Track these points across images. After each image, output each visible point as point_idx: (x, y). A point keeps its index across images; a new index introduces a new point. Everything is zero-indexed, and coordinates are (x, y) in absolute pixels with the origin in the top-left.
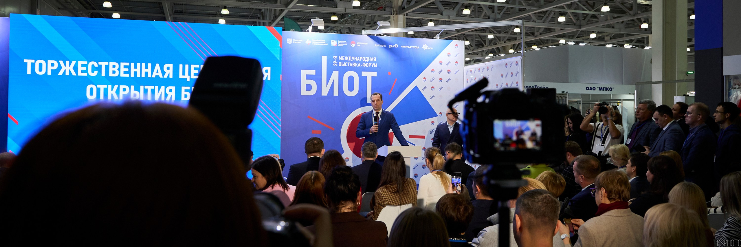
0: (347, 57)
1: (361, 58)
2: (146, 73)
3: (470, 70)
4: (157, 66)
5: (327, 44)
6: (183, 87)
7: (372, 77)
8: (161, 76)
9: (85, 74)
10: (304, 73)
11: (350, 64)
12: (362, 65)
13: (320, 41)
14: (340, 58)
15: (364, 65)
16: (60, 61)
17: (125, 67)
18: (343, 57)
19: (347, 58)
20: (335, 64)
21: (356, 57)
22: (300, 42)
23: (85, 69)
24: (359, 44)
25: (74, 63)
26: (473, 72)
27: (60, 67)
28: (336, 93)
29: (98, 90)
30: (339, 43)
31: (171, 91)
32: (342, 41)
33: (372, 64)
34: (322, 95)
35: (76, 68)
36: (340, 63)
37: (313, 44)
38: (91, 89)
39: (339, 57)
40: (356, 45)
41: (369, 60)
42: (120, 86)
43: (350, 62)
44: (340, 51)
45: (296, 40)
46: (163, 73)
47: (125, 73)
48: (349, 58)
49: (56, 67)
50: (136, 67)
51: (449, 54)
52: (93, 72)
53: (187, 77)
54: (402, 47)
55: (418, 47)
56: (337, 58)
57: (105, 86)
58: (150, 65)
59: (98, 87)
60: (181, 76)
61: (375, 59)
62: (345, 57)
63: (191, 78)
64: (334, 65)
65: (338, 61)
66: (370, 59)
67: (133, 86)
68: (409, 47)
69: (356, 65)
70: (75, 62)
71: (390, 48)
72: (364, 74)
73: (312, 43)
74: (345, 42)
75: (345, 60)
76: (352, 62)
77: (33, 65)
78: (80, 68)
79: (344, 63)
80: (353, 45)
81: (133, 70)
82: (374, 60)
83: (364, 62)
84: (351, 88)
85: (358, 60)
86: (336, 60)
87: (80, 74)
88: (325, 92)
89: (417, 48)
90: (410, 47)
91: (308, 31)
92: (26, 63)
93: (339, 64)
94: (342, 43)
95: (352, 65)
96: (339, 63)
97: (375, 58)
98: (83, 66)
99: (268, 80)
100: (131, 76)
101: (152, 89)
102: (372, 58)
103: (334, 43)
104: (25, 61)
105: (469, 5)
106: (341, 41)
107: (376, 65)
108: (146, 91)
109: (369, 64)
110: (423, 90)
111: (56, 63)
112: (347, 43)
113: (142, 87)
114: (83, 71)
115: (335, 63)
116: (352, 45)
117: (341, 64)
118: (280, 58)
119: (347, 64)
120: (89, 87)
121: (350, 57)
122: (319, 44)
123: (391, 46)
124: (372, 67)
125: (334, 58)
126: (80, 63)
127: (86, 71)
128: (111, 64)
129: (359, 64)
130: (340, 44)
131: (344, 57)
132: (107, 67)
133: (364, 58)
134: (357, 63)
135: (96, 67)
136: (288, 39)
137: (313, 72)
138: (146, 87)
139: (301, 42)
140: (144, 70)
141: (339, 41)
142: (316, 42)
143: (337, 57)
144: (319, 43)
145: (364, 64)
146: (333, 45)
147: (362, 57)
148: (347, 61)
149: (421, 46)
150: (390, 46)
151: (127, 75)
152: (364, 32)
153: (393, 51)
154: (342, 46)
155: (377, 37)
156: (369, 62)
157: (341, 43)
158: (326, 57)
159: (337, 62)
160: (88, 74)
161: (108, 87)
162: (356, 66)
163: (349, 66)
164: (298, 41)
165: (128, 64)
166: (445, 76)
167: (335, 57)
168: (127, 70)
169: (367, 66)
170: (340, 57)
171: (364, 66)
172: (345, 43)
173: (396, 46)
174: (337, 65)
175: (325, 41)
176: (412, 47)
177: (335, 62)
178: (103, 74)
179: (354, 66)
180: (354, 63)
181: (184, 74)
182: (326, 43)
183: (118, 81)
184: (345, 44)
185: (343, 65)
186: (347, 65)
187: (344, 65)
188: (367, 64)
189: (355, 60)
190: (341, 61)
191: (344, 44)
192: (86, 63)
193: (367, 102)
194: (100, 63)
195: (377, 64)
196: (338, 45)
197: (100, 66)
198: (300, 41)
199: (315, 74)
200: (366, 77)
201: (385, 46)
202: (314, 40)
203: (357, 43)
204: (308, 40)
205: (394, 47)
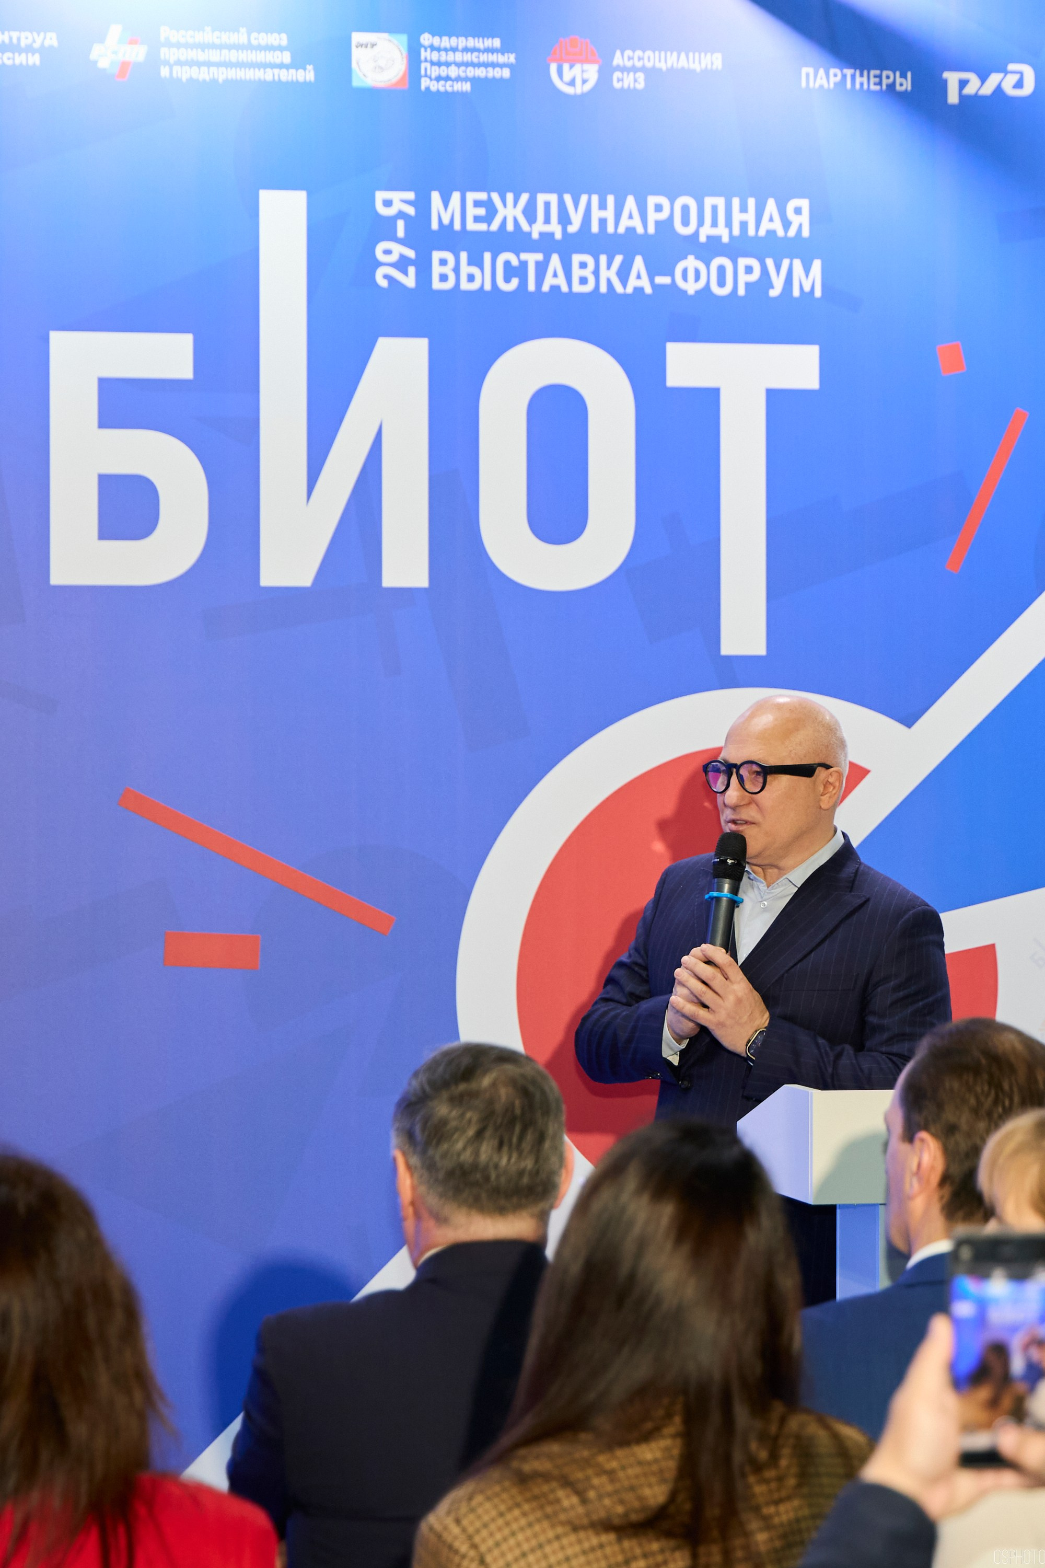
0: (510, 197)
1: (659, 208)
5: (308, 75)
7: (775, 398)
10: (79, 362)
11: (541, 269)
12: (666, 280)
13: (241, 37)
14: (442, 211)
15: (691, 276)
18: (471, 196)
19: (510, 211)
20: (397, 274)
21: (611, 199)
22: (29, 49)
24: (634, 69)
28: (405, 563)
30: (435, 56)
32: (462, 42)
33: (770, 263)
34: (264, 579)
36: (443, 262)
39: (436, 197)
40: (606, 72)
41: (744, 225)
43: (546, 244)
44: (446, 142)
48: (532, 204)
56: (411, 211)
61: (805, 219)
62: (495, 197)
64: (383, 283)
65: (424, 238)
66: (750, 217)
69: (609, 274)
71: (953, 98)
72: (686, 365)
73: (153, 62)
74: (497, 43)
75: (495, 226)
76: (566, 248)
79: (487, 256)
82: (787, 224)
83: (692, 245)
84: (557, 511)
85: (624, 223)
86: (401, 233)
88: (290, 553)
93: (437, 270)
94: (459, 57)
95: (561, 281)
96: (436, 256)
97: (804, 204)
102: (771, 206)
103: (378, 60)
106: (454, 41)
107: (810, 280)
109: (743, 262)
112: (511, 58)
115: (394, 258)
116: (567, 76)
119: (510, 272)
121: (541, 198)
122: (232, 74)
123: (963, 84)
124: (774, 293)
125: (382, 210)
129: (639, 263)
130: (443, 71)
131: (483, 196)
133: (685, 209)
134: (618, 259)
137: (166, 356)
139: (42, 50)
141: (426, 39)
142: (202, 56)
143: (411, 196)
144: (228, 65)
145: (691, 263)
146: (373, 83)
147: (664, 201)
148: (518, 241)
150: (952, 78)
153: (984, 139)
154: (458, 87)
156: (735, 249)
157: (451, 57)
158: (300, 197)
159: (411, 254)
162: (603, 289)
163: (531, 287)
164: (20, 49)
167: (394, 202)
169: (721, 283)
170: (446, 202)
171: (691, 287)
172: (493, 58)
173: (1019, 85)
174: (409, 280)
175: (283, 39)
177: (389, 252)
179: (589, 288)
180: (589, 260)
182: (296, 64)
184: (491, 72)
185: (471, 278)
186: (515, 282)
188: (721, 270)
189: (595, 228)
190: (450, 239)
191: (481, 72)
193: (728, 648)
195: (817, 265)
196: (425, 83)
198: (39, 40)
199: (186, 371)
200: (714, 394)
201: (905, 84)
202: (175, 36)
203: (618, 60)
204: (115, 32)
205: (999, 89)
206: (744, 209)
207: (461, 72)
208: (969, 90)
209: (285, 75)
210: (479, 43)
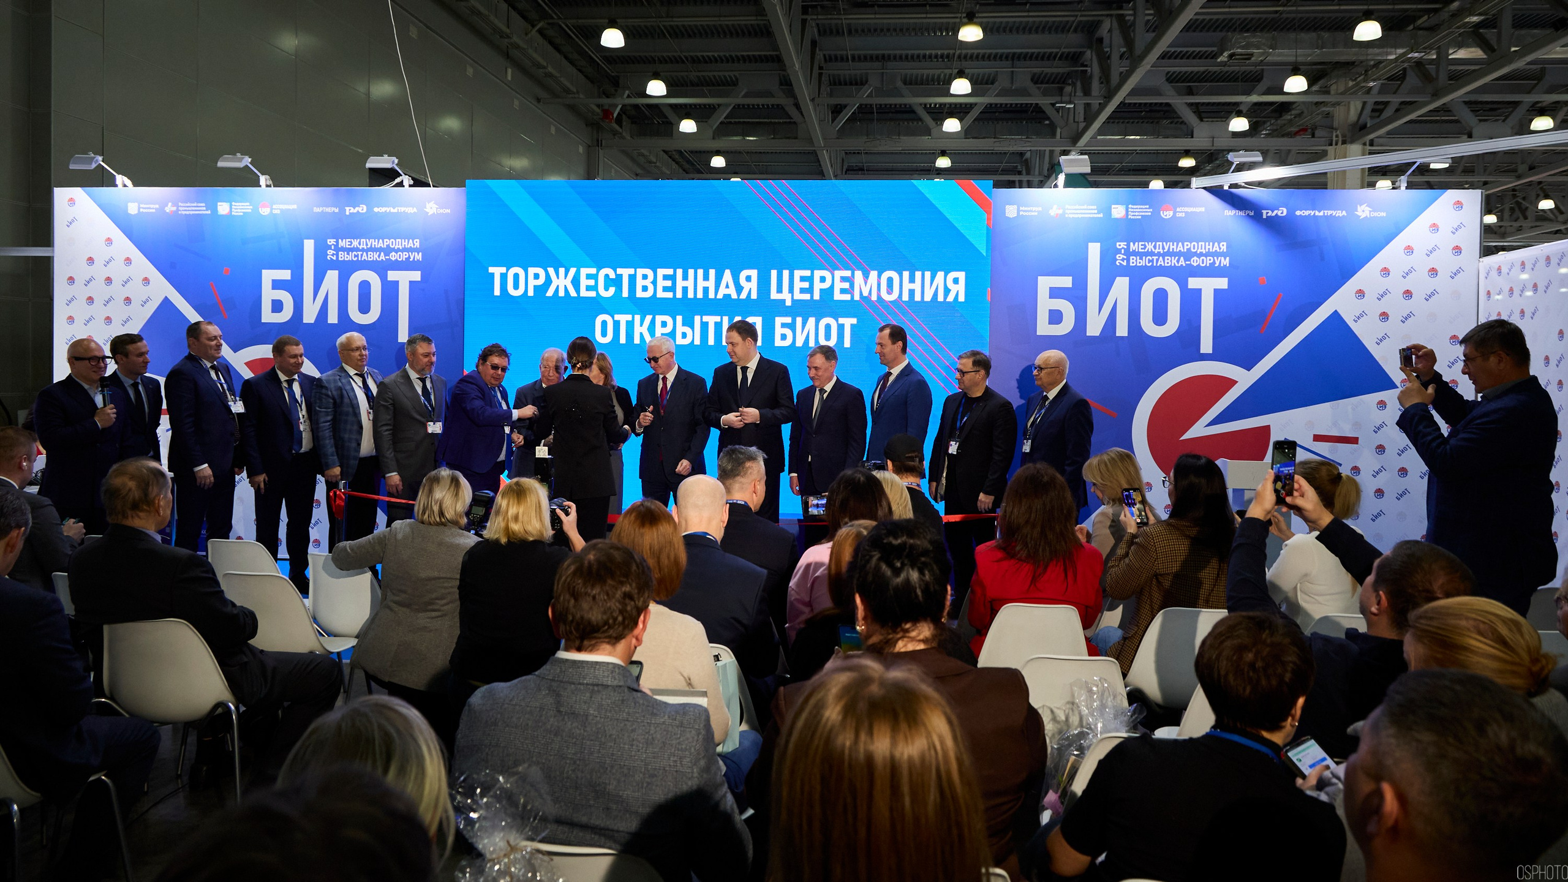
0: (1150, 243)
1: (1187, 245)
2: (706, 290)
3: (1497, 267)
4: (727, 275)
5: (1101, 215)
6: (777, 319)
7: (1216, 291)
8: (734, 296)
9: (593, 294)
10: (1045, 283)
11: (1157, 260)
12: (1189, 263)
13: (1085, 207)
14: (1133, 247)
15: (1195, 261)
16: (548, 269)
17: (666, 277)
18: (1140, 243)
19: (1150, 247)
20: (1122, 262)
21: (1175, 243)
22: (1035, 211)
23: (592, 282)
24: (1183, 213)
25: (573, 271)
26: (1504, 270)
27: (548, 281)
28: (1122, 330)
29: (617, 324)
30: (1132, 210)
32: (1139, 207)
33: (1215, 258)
34: (1088, 334)
35: (576, 282)
36: (1133, 259)
37: (1067, 216)
38: (604, 323)
39: (1132, 244)
40: (1175, 213)
41: (1209, 249)
42: (657, 316)
43: (1159, 254)
44: (1135, 230)
45: (1026, 209)
46: (739, 289)
47: (665, 289)
48: (1155, 245)
49: (541, 281)
50: (685, 277)
51: (1435, 227)
52: (606, 289)
53: (786, 296)
54: (1298, 213)
55: (1344, 213)
56: (1125, 247)
57: (629, 317)
58: (712, 272)
59: (615, 319)
60: (774, 295)
61: (1225, 247)
62: (1147, 243)
63: (795, 298)
64: (1118, 264)
65: (1129, 253)
66: (1211, 247)
67: (681, 317)
68: (1317, 213)
69: (1174, 261)
70: (575, 269)
71: (1264, 217)
72: (1193, 283)
73: (1064, 213)
74: (1148, 207)
75: (1146, 250)
76: (1164, 255)
77: (504, 277)
78: (584, 282)
79: (1144, 258)
80: (1167, 214)
81: (680, 284)
82: (1220, 249)
83: (1195, 254)
84: (1160, 318)
85: (1179, 249)
86: (1123, 252)
87: (584, 293)
88: (1094, 328)
89: (1339, 213)
90: (1321, 214)
91: (1056, 186)
92: (493, 274)
93: (1131, 261)
94: (1138, 210)
96: (1131, 257)
97: (1225, 244)
98: (589, 277)
99: (959, 300)
100: (677, 297)
101: (716, 323)
102: (1216, 244)
103: (1118, 212)
104: (491, 270)
105: (1554, 105)
106: (1137, 206)
107: (1226, 262)
108: (704, 326)
109: (1208, 258)
110: (1356, 321)
111: (540, 271)
112: (1151, 210)
113: (697, 319)
114: (588, 288)
117: (1134, 261)
118: (987, 251)
119: (1149, 261)
120: (599, 319)
121: (1158, 243)
122: (1083, 216)
123: (1267, 213)
124: (1216, 265)
125: (1118, 247)
126: (584, 271)
127: (594, 288)
128: (640, 272)
129: (1182, 258)
130: (1134, 214)
131: (1143, 243)
132: (632, 279)
133: (1194, 245)
134: (1177, 258)
135: (612, 280)
136: (1007, 207)
137: (1066, 282)
138: (706, 318)
139: (1038, 212)
140: (701, 284)
141: (1130, 206)
142: (1075, 212)
143: (1125, 243)
144: (1082, 214)
145: (1195, 258)
146: (1116, 217)
147: (1189, 243)
148: (1152, 254)
149: (1352, 209)
150: (1264, 212)
151: (670, 295)
152: (1195, 182)
153: (1273, 227)
154: (1138, 217)
155: (1231, 193)
156: (1206, 255)
157: (1136, 210)
158: (1099, 244)
159: (1125, 257)
160: (598, 293)
161: (633, 318)
162: (1173, 265)
163: (1155, 265)
164: (1031, 211)
165: (670, 272)
166: (1420, 284)
167: (1121, 245)
168: (669, 283)
169: (1203, 263)
170: (1134, 245)
171: (1195, 264)
172: (1147, 210)
173: (1282, 213)
174: (1125, 264)
175: (1095, 207)
176: (1326, 212)
177: (1120, 257)
178: (625, 294)
179: (1169, 265)
180: (1169, 258)
181: (780, 290)
182: (1098, 213)
183: (651, 307)
184: (1146, 214)
185: (1140, 263)
186: (1151, 264)
187: (1143, 262)
188: (1203, 260)
189: (1171, 250)
190: (1135, 253)
191: (1143, 214)
192: (593, 271)
193: (1202, 351)
194: (619, 271)
195: (1228, 258)
196: (1129, 217)
197: (619, 277)
198: (1038, 209)
199: (1070, 286)
200: (1200, 290)
201: (1252, 214)
202: (1069, 207)
203: (1178, 210)
204: (1055, 207)
205: (1277, 214)
206: (1209, 245)
207: (1138, 214)
208: (1269, 215)
209: (1095, 216)
210: (1143, 207)
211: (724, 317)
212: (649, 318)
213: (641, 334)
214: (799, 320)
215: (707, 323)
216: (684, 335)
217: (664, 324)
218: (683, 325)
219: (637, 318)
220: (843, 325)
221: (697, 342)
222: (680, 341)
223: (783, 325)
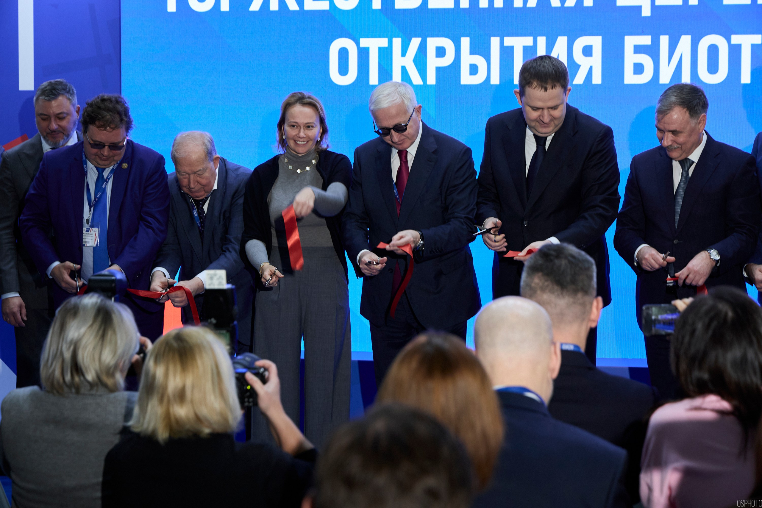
6: (627, 39)
8: (555, 2)
9: (325, 5)
29: (364, 54)
31: (588, 51)
42: (429, 40)
57: (383, 42)
59: (362, 45)
63: (658, 3)
67: (468, 39)
87: (311, 5)
113: (495, 42)
120: (336, 46)
138: (509, 41)
160: (333, 4)
161: (390, 43)
183: (420, 23)
211: (539, 38)
212: (415, 42)
213: (404, 69)
214: (664, 40)
215: (511, 49)
216: (474, 70)
217: (441, 52)
218: (472, 53)
219: (397, 42)
220: (739, 47)
221: (495, 80)
222: (466, 79)
223: (638, 49)
